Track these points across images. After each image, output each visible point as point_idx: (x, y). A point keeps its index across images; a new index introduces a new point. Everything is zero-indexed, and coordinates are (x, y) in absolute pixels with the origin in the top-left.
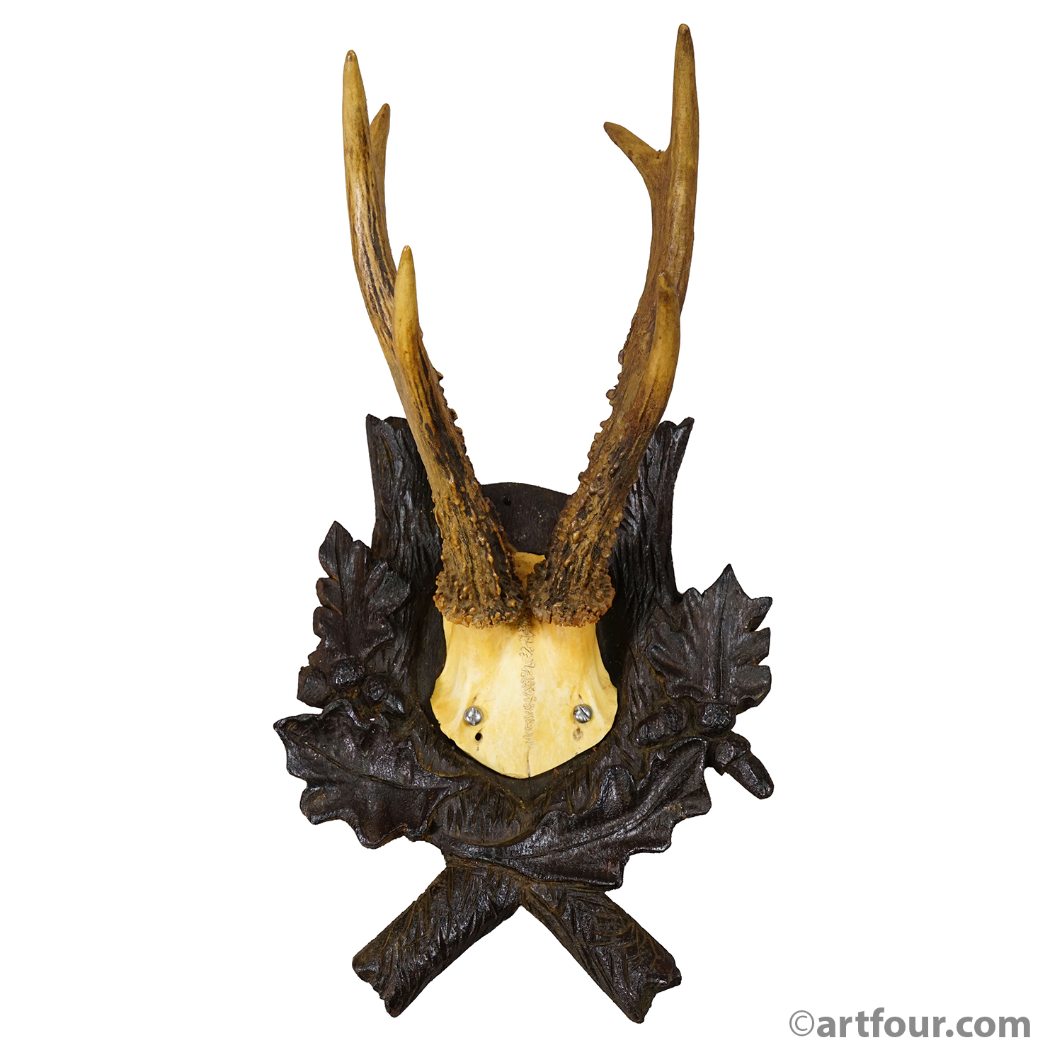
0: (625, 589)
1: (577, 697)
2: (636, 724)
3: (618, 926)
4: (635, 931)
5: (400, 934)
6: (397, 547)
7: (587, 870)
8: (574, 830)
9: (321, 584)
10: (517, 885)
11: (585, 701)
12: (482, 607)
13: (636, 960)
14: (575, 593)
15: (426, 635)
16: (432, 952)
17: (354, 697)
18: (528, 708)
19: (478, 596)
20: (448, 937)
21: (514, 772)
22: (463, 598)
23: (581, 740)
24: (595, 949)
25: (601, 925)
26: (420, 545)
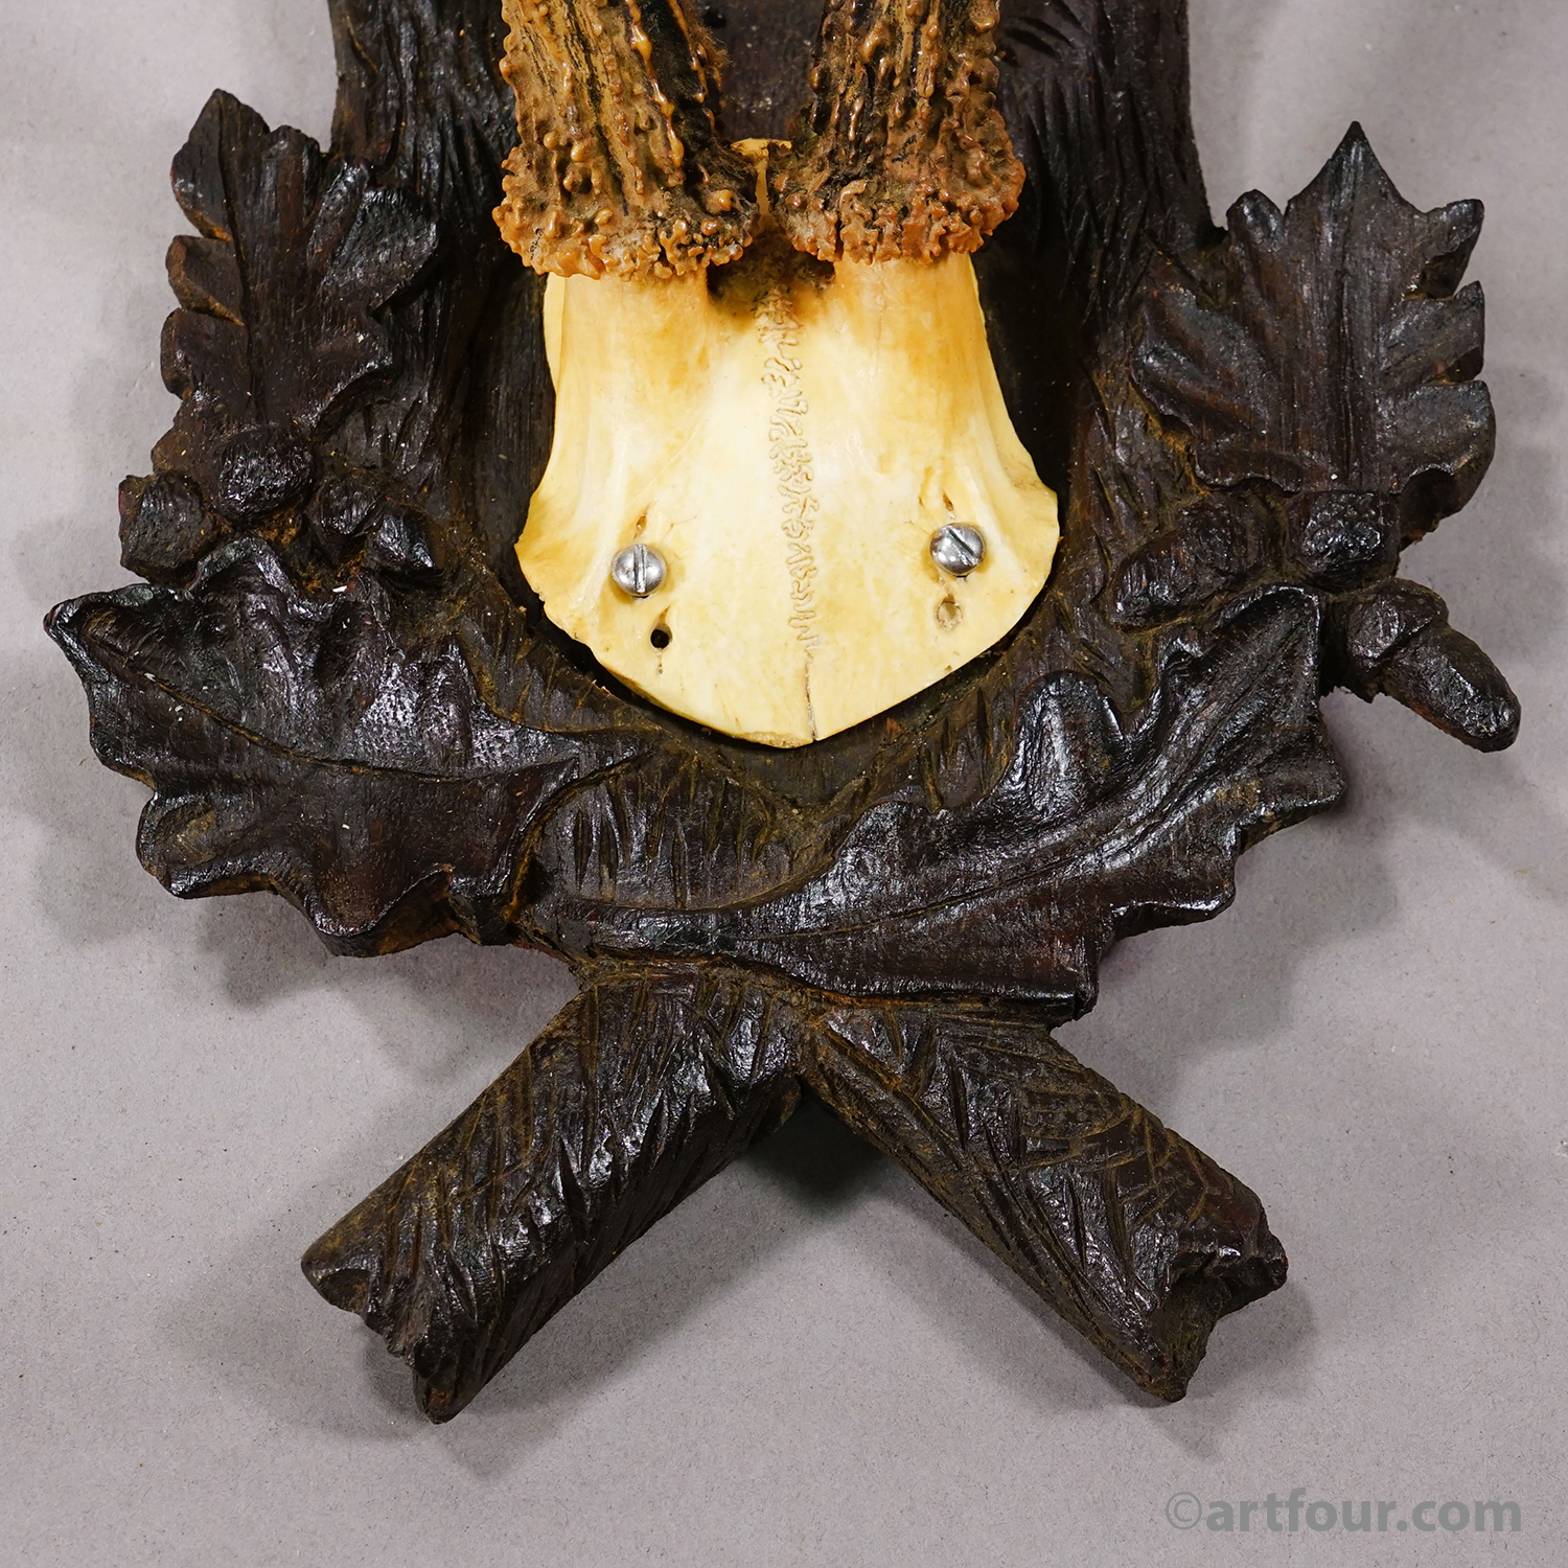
0: (1063, 214)
1: (939, 503)
2: (1113, 566)
3: (1089, 1113)
4: (1142, 1126)
5: (441, 1167)
6: (397, 131)
7: (992, 962)
8: (946, 858)
9: (181, 255)
10: (789, 1019)
11: (962, 516)
12: (632, 214)
13: (1147, 1198)
14: (905, 156)
15: (499, 382)
16: (539, 1210)
17: (285, 539)
18: (797, 532)
19: (617, 181)
20: (585, 1167)
21: (767, 728)
22: (573, 184)
23: (959, 629)
24: (1026, 1178)
25: (1038, 1109)
26: (463, 118)
